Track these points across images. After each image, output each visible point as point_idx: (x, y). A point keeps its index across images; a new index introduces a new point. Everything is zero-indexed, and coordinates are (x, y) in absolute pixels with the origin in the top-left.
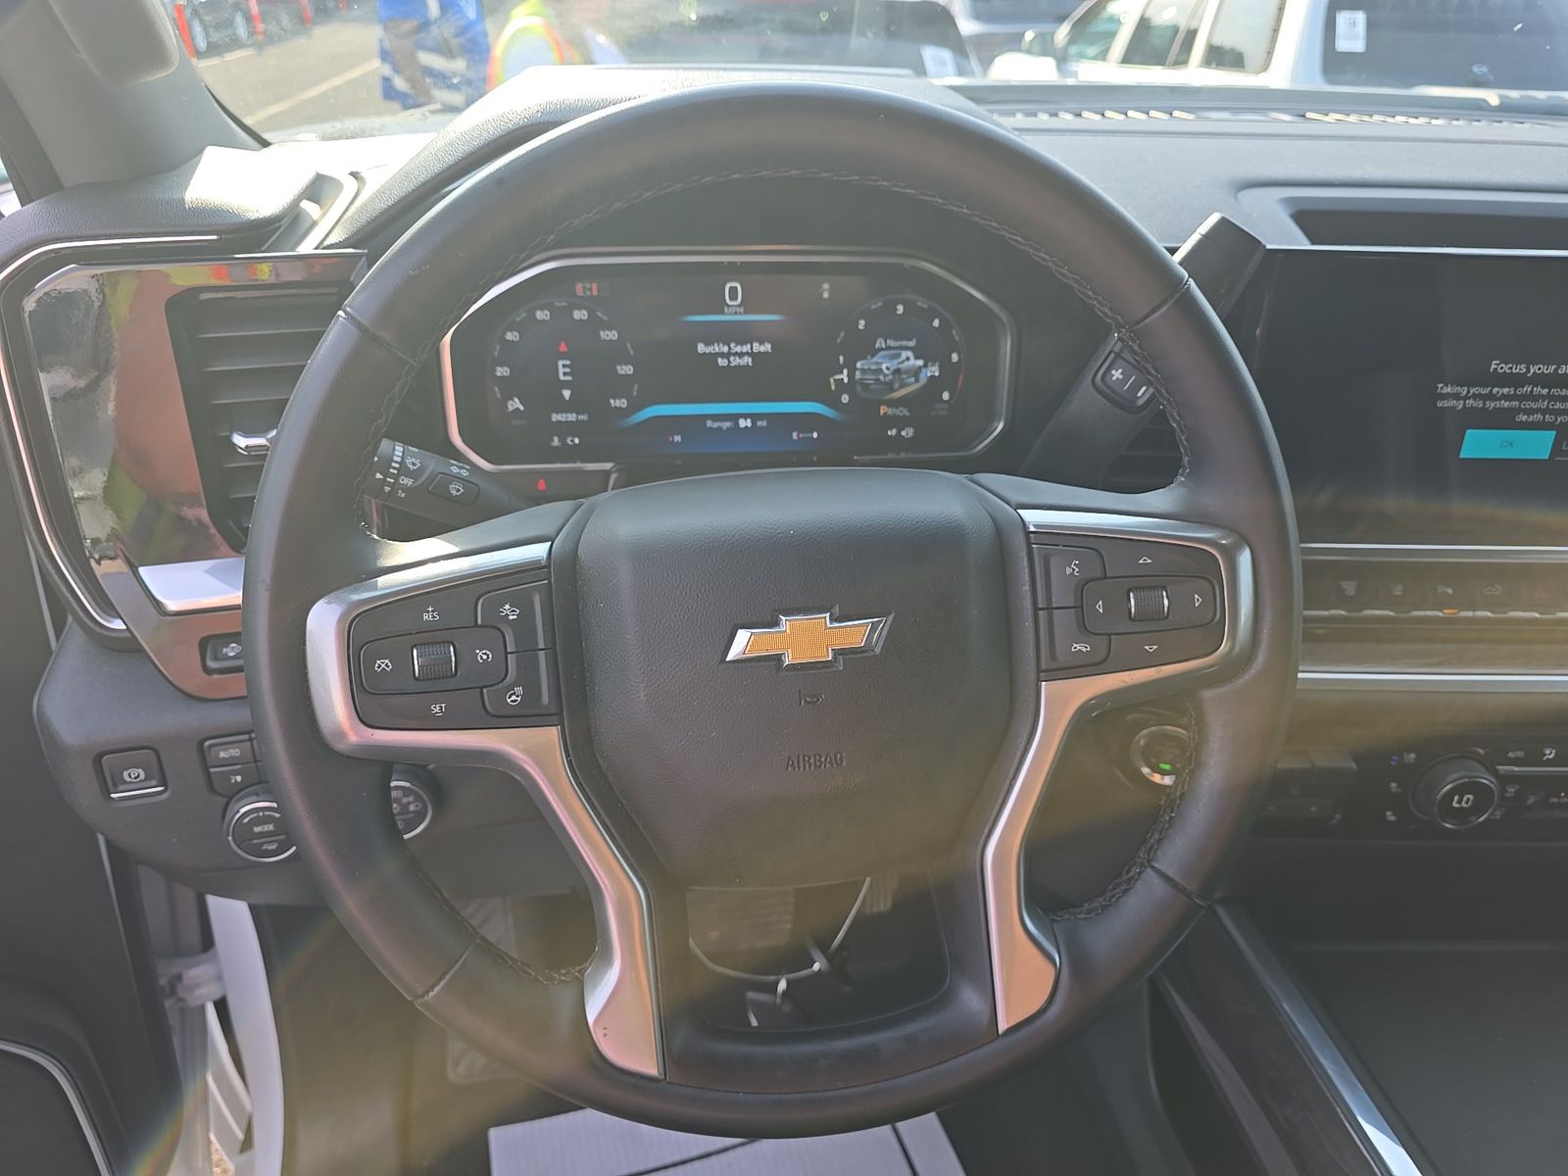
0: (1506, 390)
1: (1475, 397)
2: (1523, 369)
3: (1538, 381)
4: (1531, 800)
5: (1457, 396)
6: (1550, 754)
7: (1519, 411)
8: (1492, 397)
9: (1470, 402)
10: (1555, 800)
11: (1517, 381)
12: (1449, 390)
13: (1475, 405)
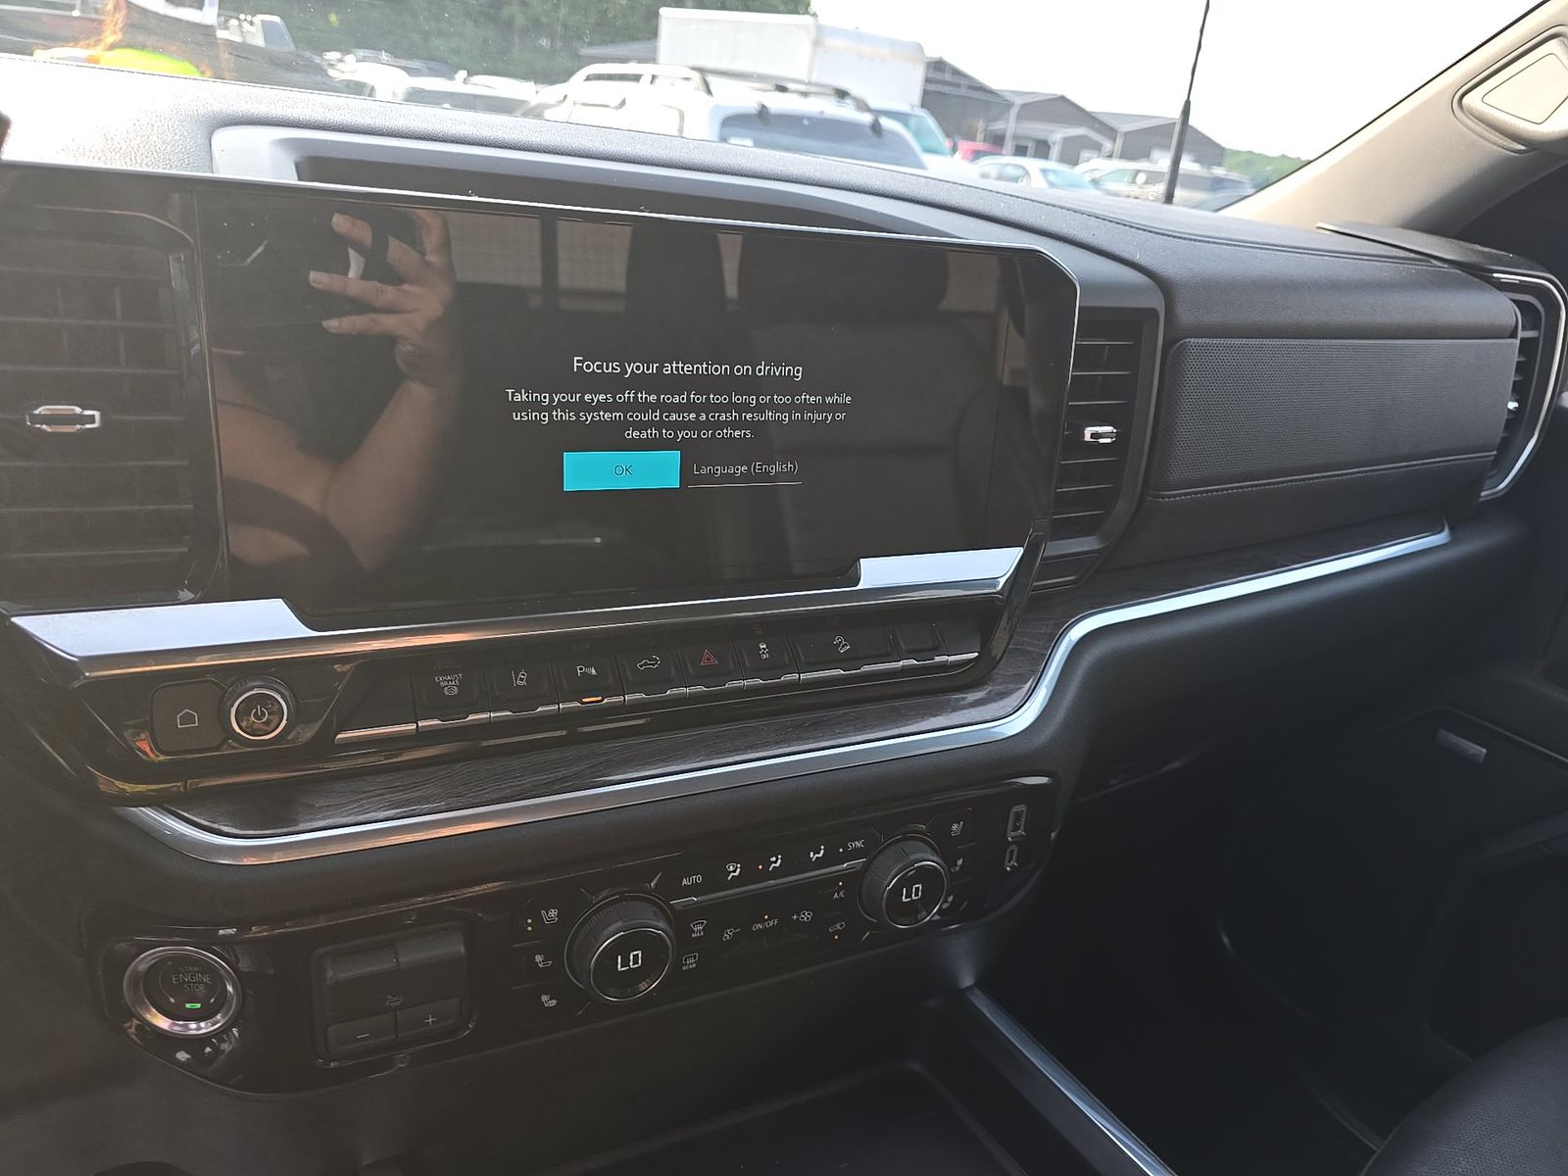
0: (602, 397)
1: (562, 406)
2: (613, 368)
3: (639, 382)
4: (728, 935)
5: (537, 406)
6: (734, 870)
7: (627, 425)
8: (589, 408)
9: (557, 414)
10: (760, 926)
11: (615, 384)
12: (521, 397)
13: (565, 417)
